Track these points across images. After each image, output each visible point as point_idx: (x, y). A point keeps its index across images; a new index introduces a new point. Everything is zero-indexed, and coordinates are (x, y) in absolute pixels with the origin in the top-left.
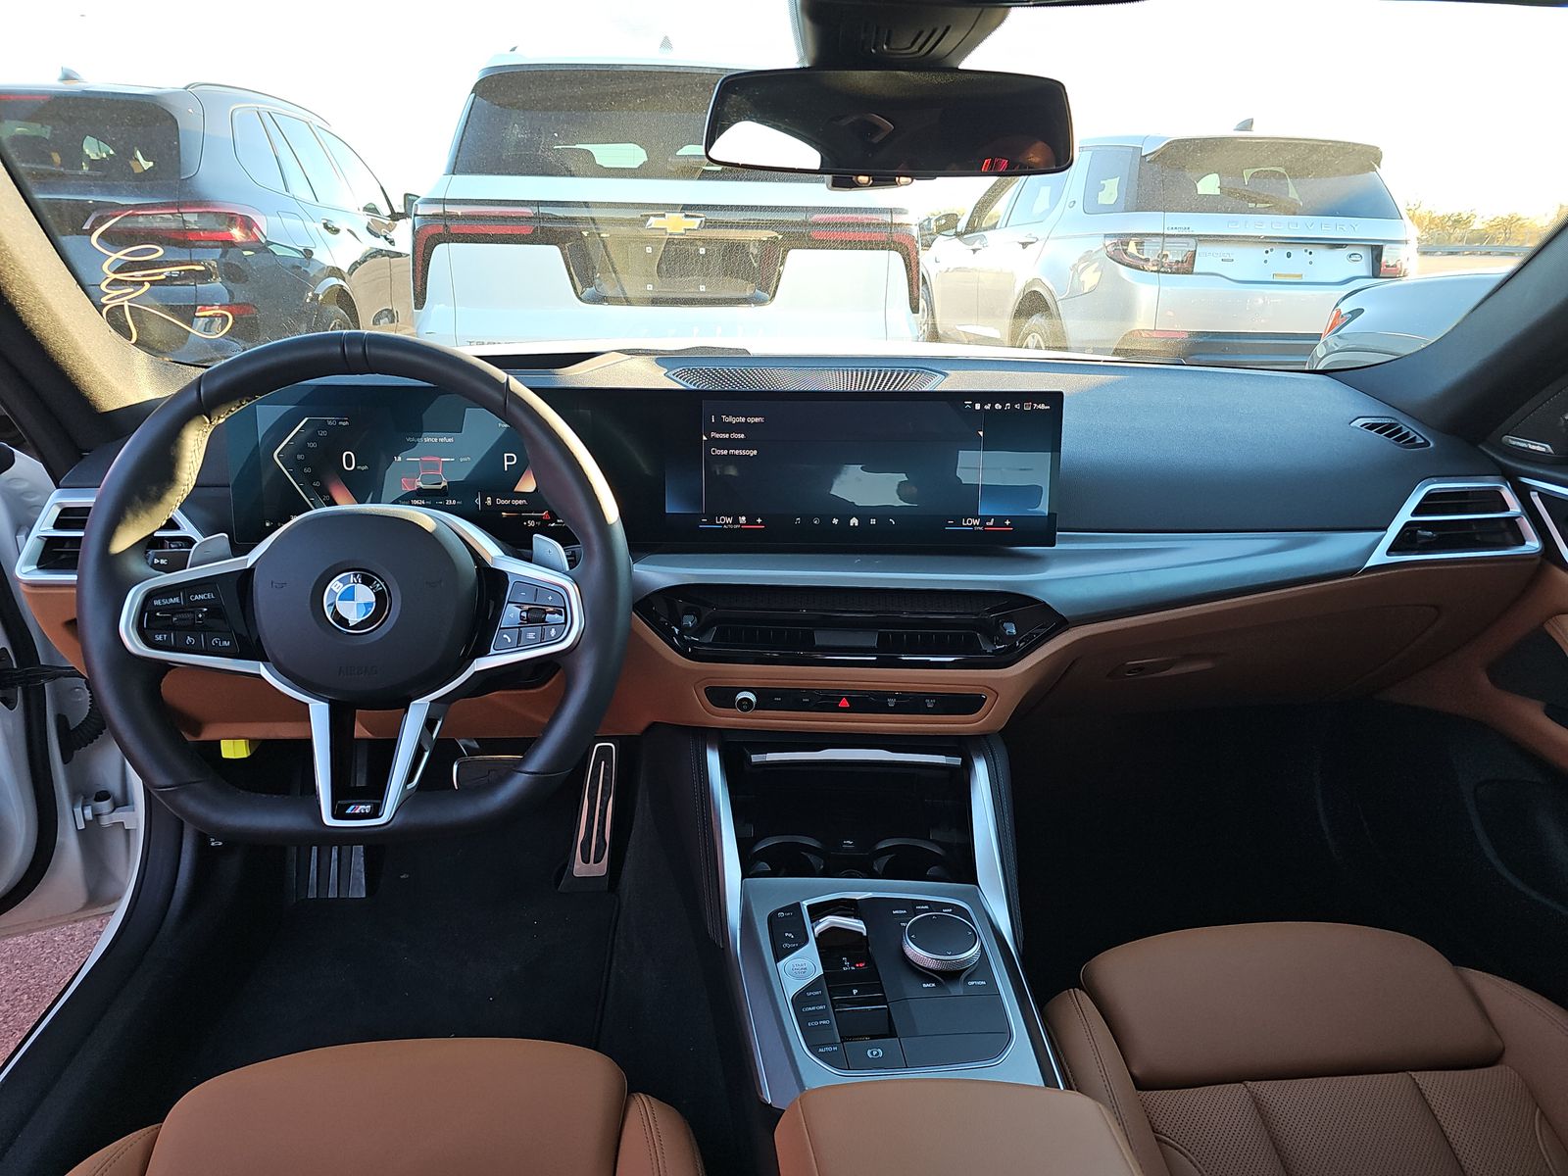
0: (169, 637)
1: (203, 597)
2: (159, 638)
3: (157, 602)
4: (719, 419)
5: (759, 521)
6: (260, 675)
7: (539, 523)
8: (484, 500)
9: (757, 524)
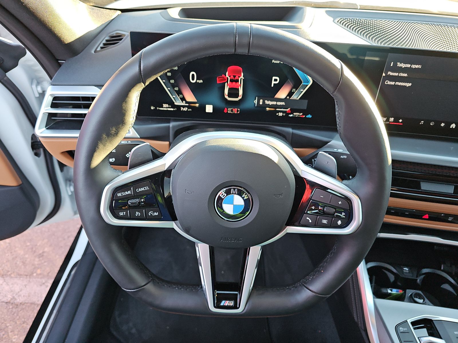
0: (126, 213)
1: (143, 189)
2: (121, 214)
3: (119, 195)
4: (395, 64)
5: (401, 121)
6: (173, 228)
7: (284, 114)
8: (258, 102)
9: (399, 122)
